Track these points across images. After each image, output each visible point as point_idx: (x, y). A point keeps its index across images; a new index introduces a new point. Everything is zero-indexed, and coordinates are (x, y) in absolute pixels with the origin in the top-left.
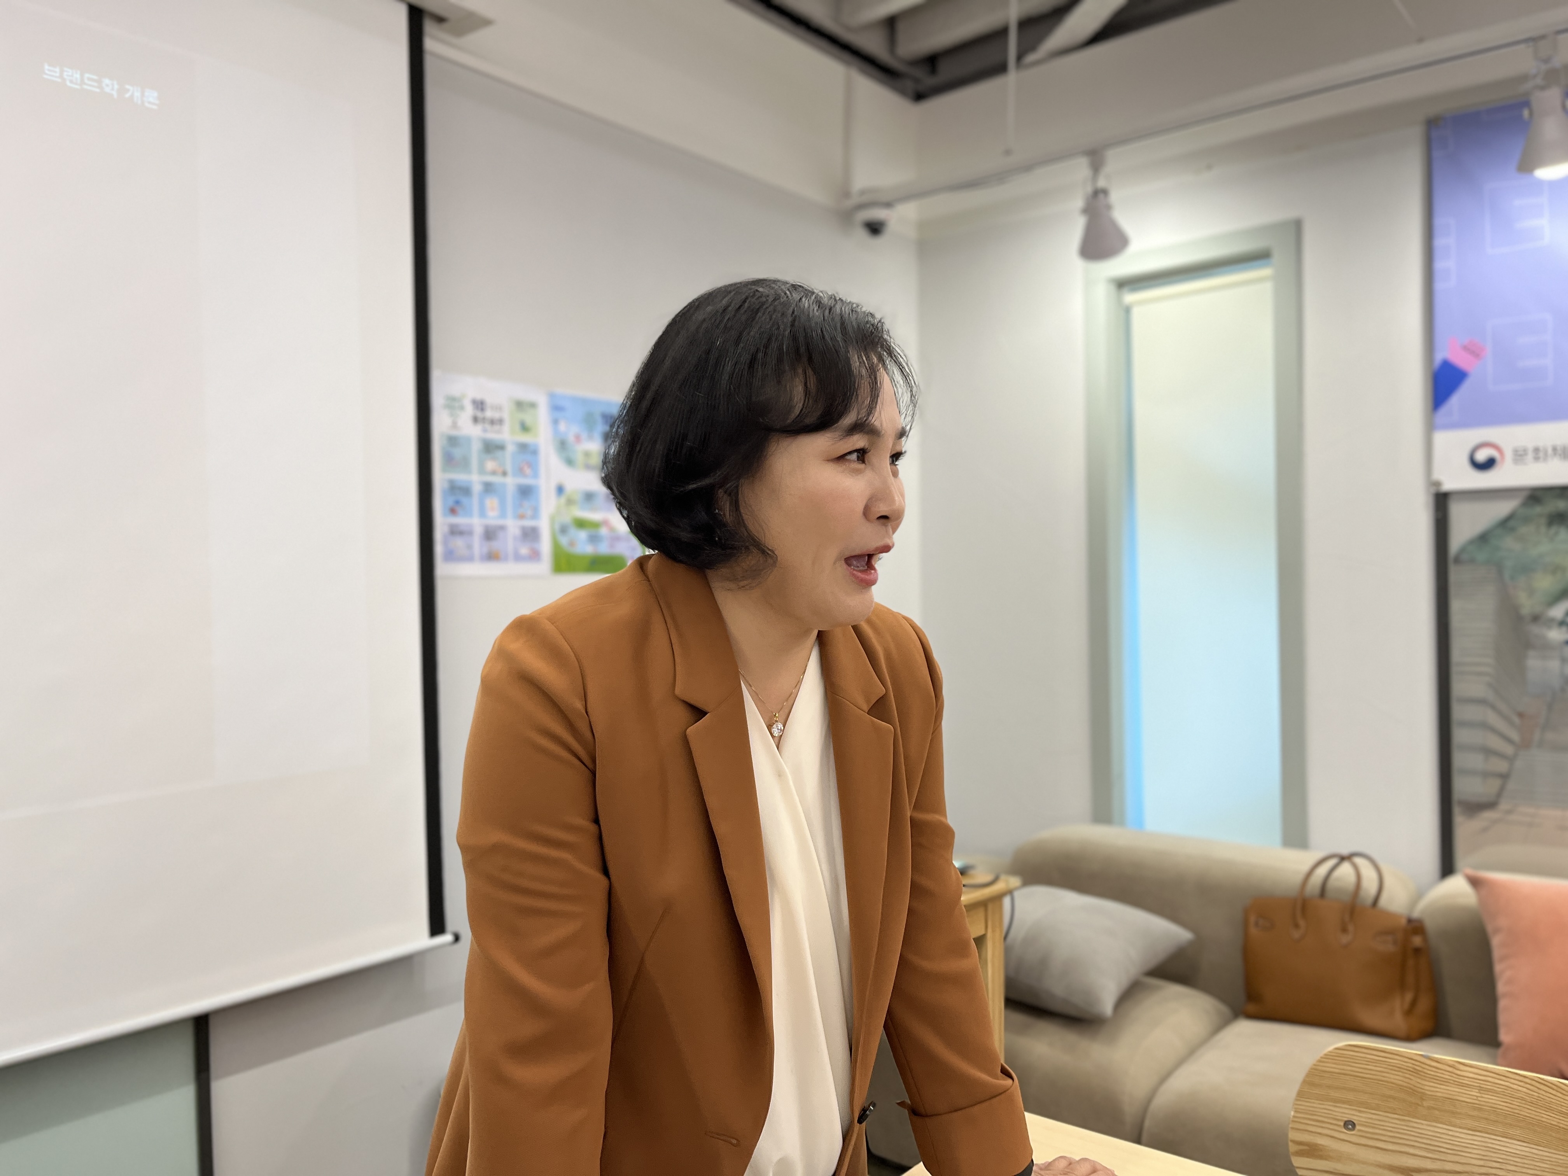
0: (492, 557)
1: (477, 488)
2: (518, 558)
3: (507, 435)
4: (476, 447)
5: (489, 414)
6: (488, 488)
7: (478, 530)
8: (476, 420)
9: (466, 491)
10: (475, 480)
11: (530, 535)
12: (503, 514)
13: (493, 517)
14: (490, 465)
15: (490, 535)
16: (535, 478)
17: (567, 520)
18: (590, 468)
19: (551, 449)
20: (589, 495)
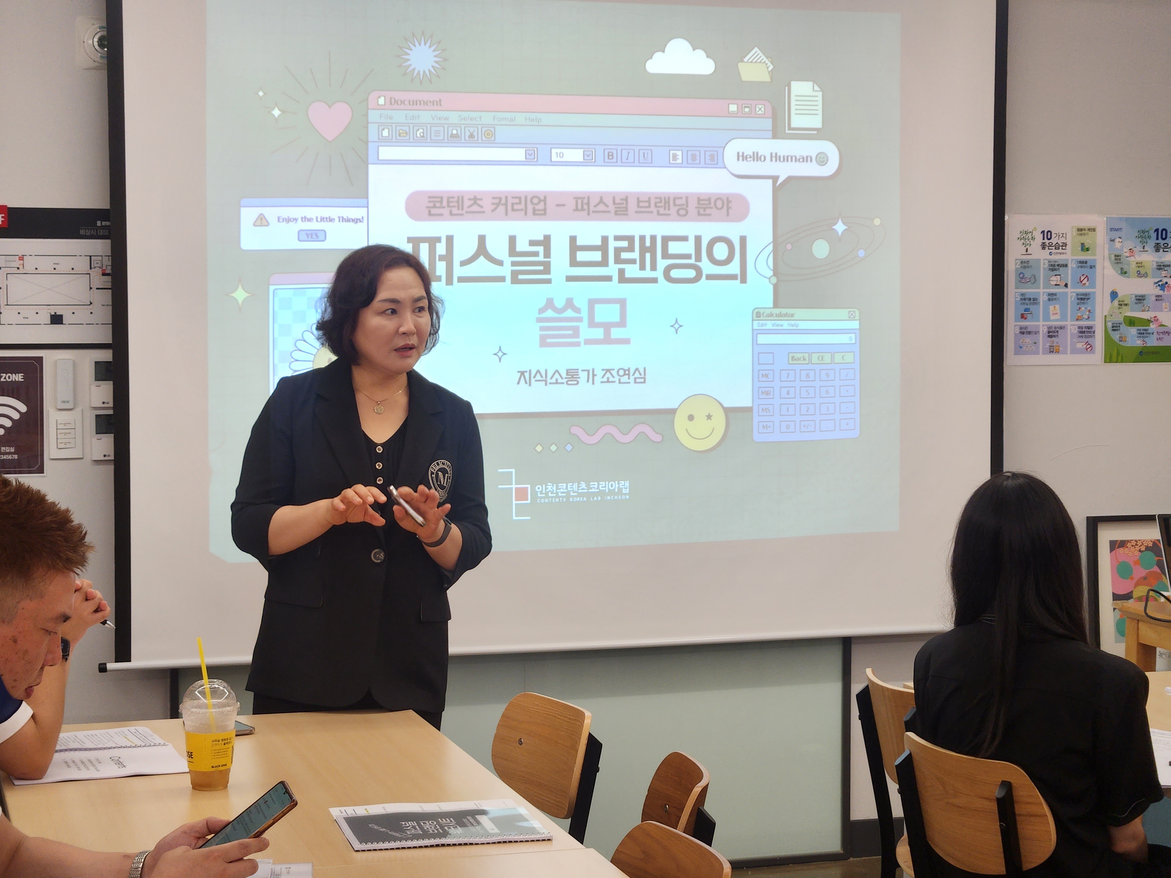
0: (1052, 350)
1: (1043, 299)
2: (1075, 351)
3: (1069, 255)
4: (1044, 266)
5: (1054, 241)
6: (1052, 297)
7: (1043, 330)
8: (1044, 246)
9: (1035, 301)
10: (1041, 292)
11: (1086, 332)
12: (1064, 318)
13: (1055, 320)
14: (1054, 280)
15: (1052, 333)
16: (1093, 286)
17: (1121, 319)
18: (1139, 275)
19: (1107, 264)
20: (1140, 299)
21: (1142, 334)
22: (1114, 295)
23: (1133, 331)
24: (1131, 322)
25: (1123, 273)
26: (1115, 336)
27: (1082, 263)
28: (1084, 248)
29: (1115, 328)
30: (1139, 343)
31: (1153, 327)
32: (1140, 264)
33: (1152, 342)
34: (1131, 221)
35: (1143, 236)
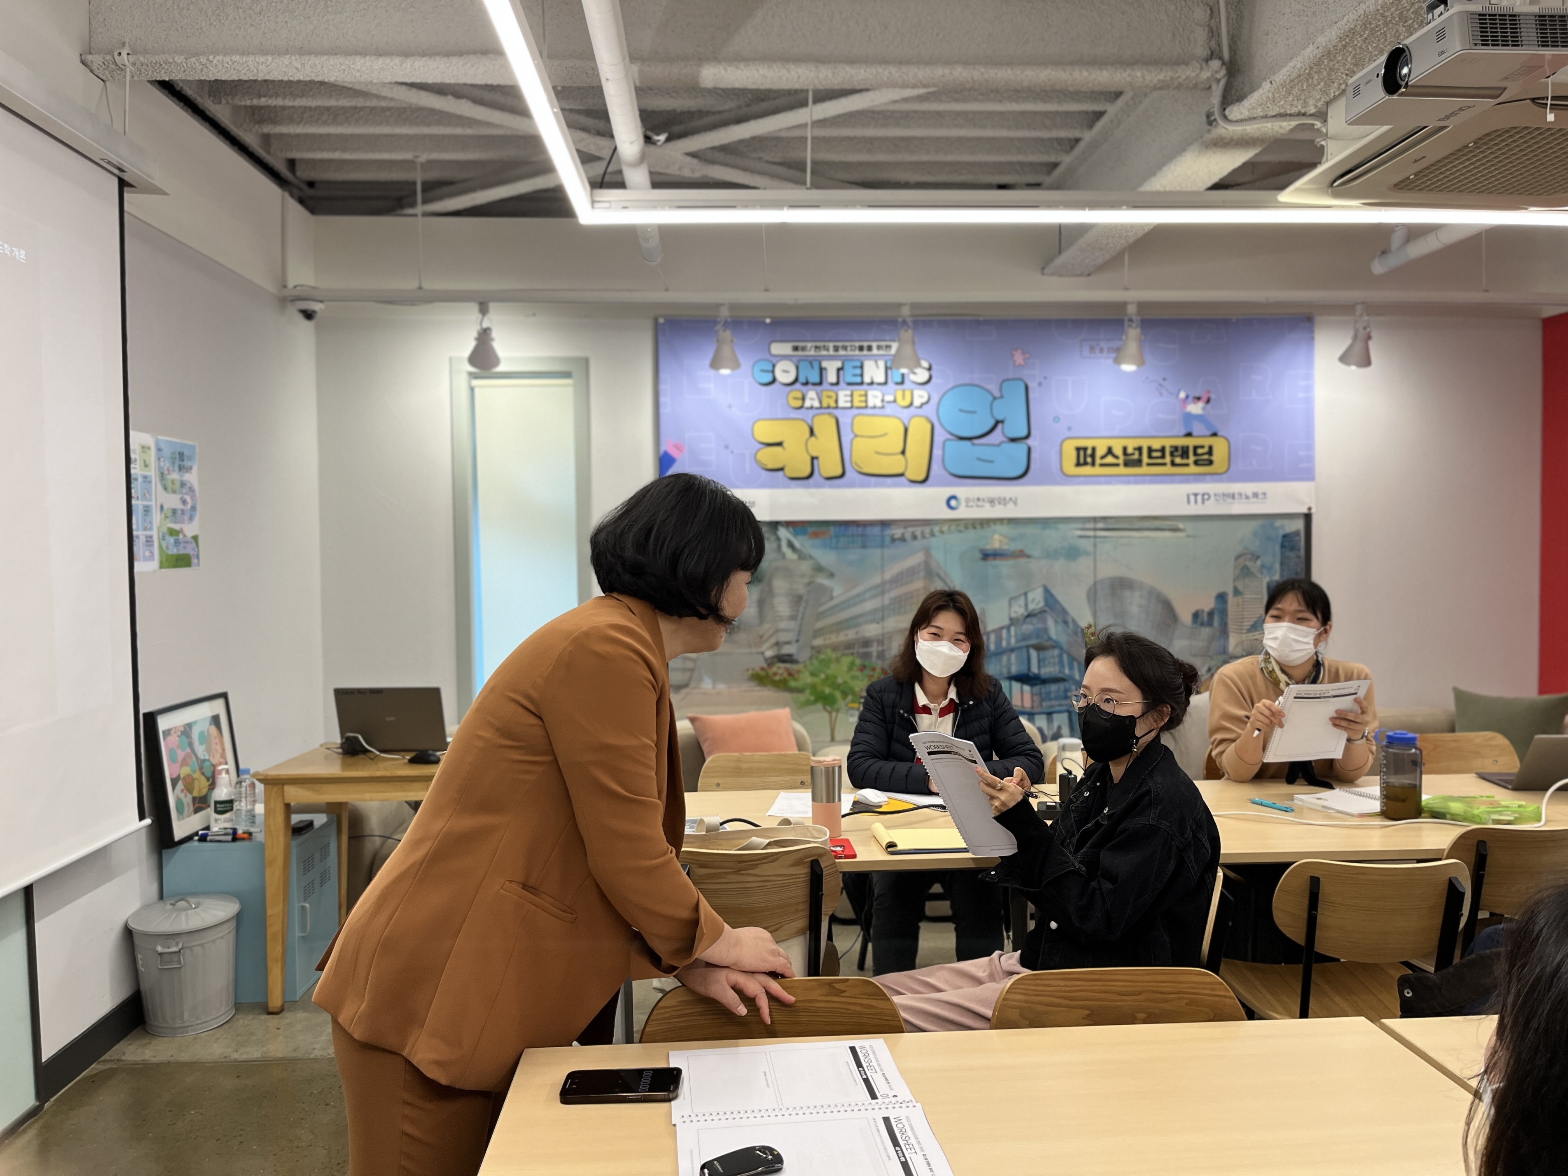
3: (138, 470)
12: (138, 527)
16: (151, 500)
17: (165, 530)
18: (174, 492)
20: (174, 511)
21: (177, 543)
22: (162, 507)
23: (172, 540)
24: (171, 532)
25: (165, 488)
27: (145, 477)
28: (146, 466)
29: (163, 538)
30: (175, 551)
31: (181, 536)
32: (172, 482)
33: (182, 551)
34: (168, 445)
35: (173, 458)
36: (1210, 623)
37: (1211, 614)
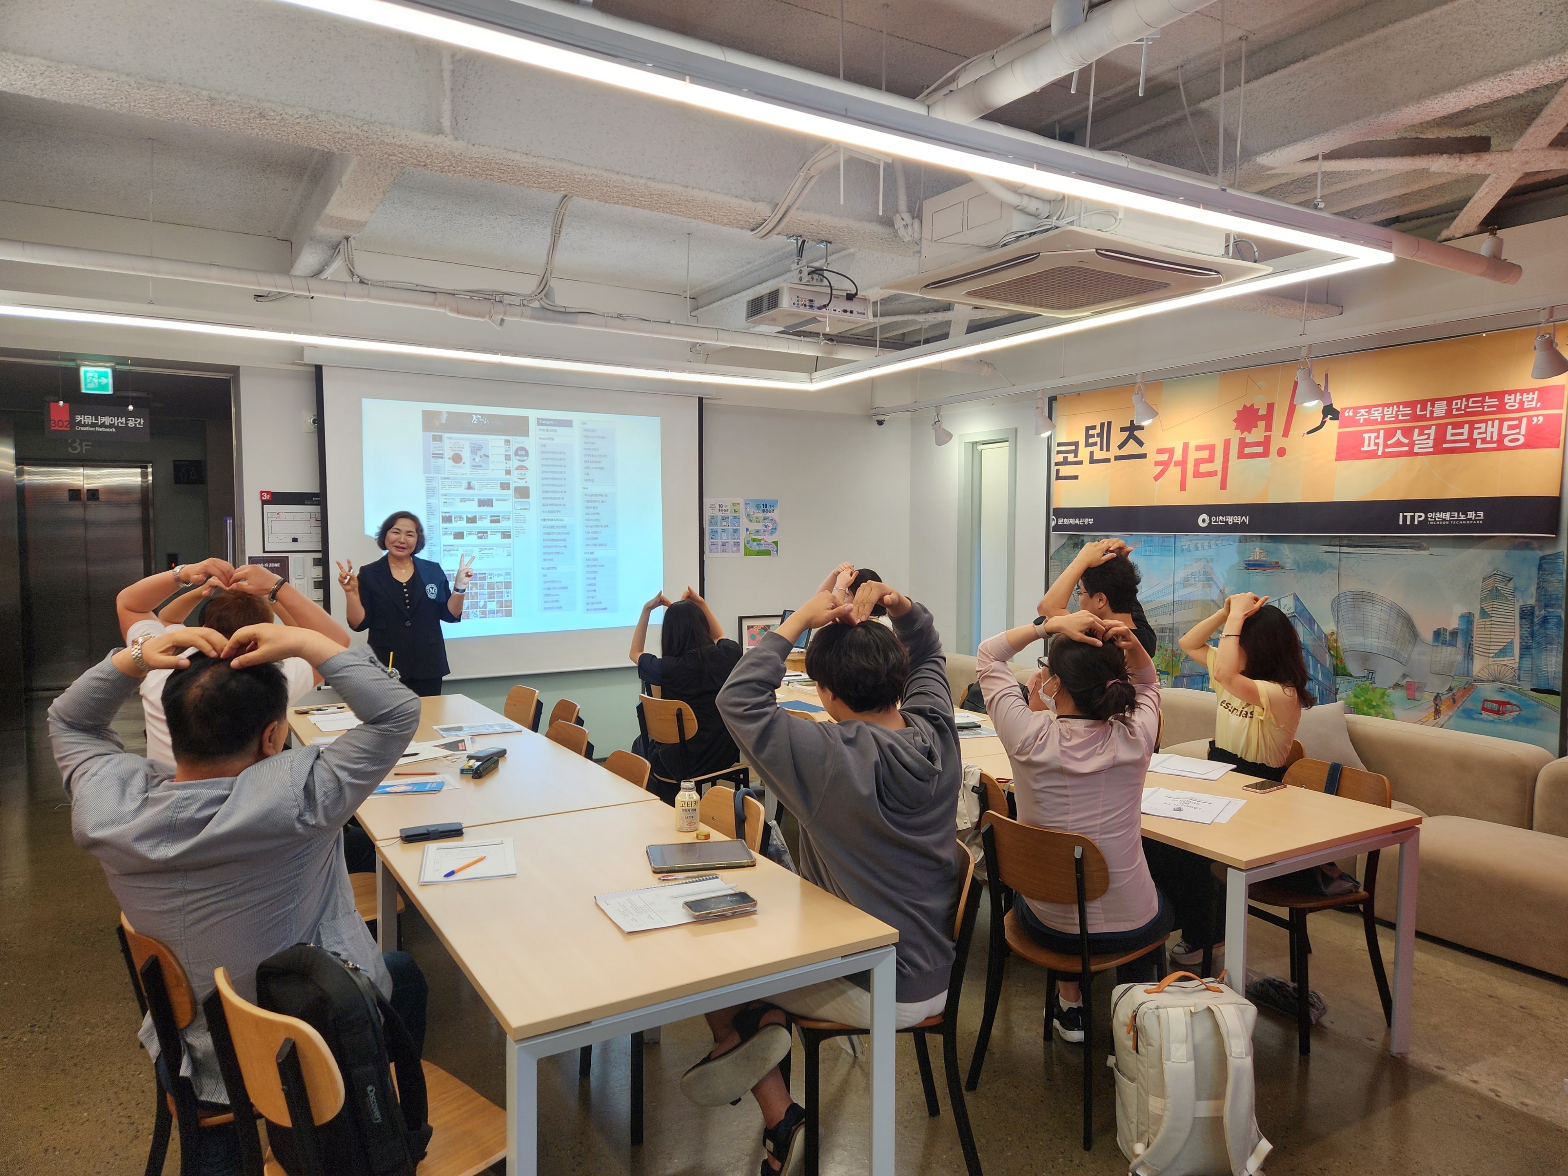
0: (723, 551)
1: (720, 531)
2: (732, 551)
3: (729, 514)
4: (720, 518)
5: (723, 508)
6: (723, 530)
7: (720, 544)
8: (719, 510)
9: (716, 532)
10: (719, 528)
11: (737, 544)
12: (728, 538)
13: (724, 540)
14: (724, 524)
15: (723, 545)
16: (739, 526)
17: (750, 539)
18: (757, 522)
19: (744, 517)
20: (757, 531)
21: (758, 545)
22: (747, 530)
23: (755, 543)
24: (754, 540)
25: (751, 521)
26: (748, 546)
27: (735, 517)
28: (735, 511)
29: (748, 542)
30: (757, 548)
31: (762, 542)
32: (757, 518)
33: (763, 548)
34: (752, 501)
35: (758, 507)
36: (1453, 644)
37: (1454, 634)
